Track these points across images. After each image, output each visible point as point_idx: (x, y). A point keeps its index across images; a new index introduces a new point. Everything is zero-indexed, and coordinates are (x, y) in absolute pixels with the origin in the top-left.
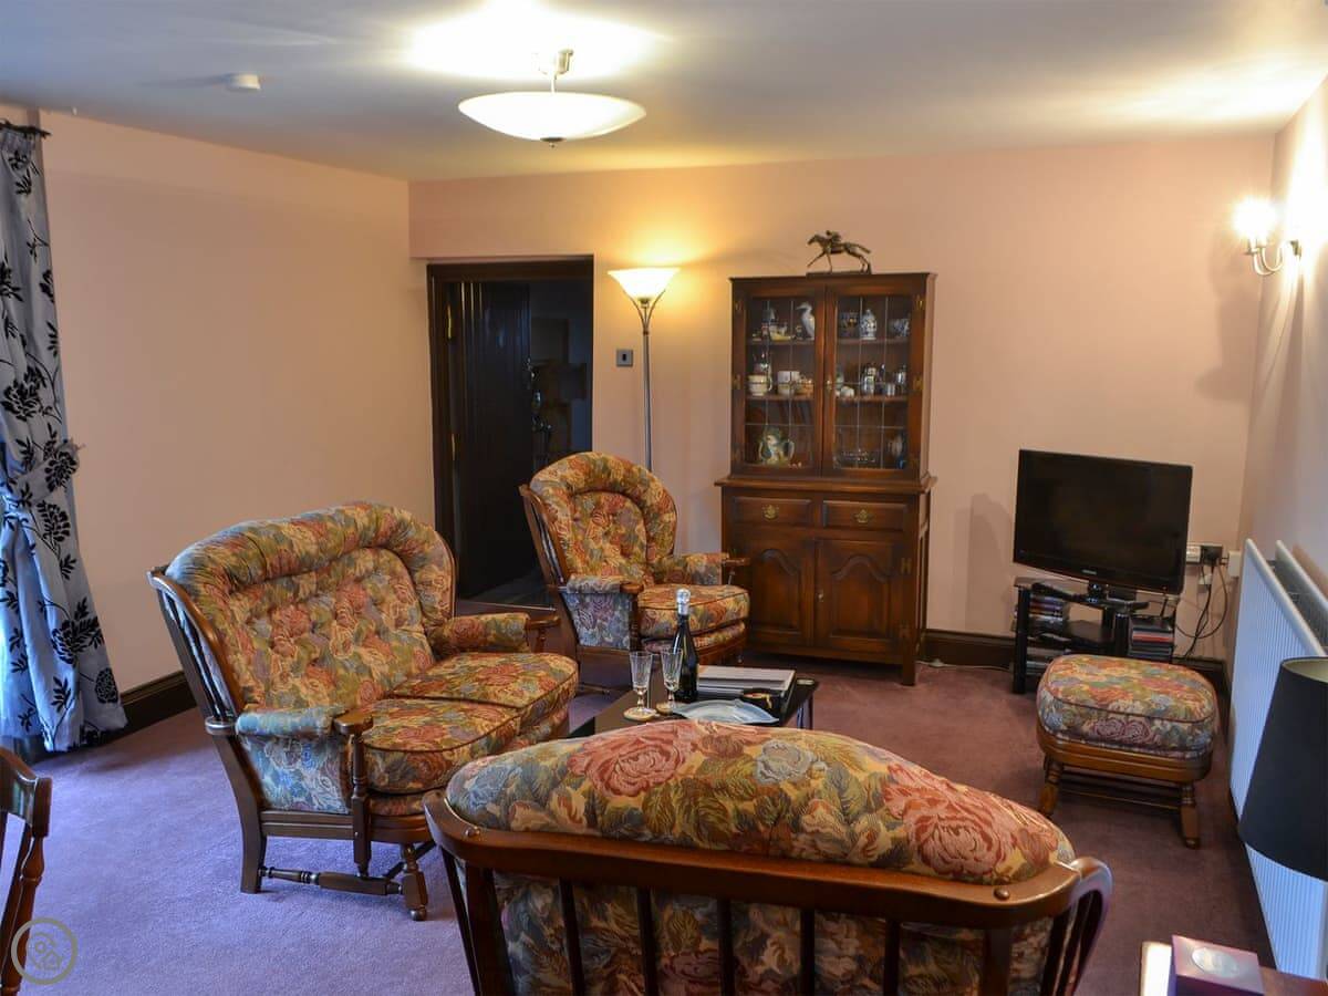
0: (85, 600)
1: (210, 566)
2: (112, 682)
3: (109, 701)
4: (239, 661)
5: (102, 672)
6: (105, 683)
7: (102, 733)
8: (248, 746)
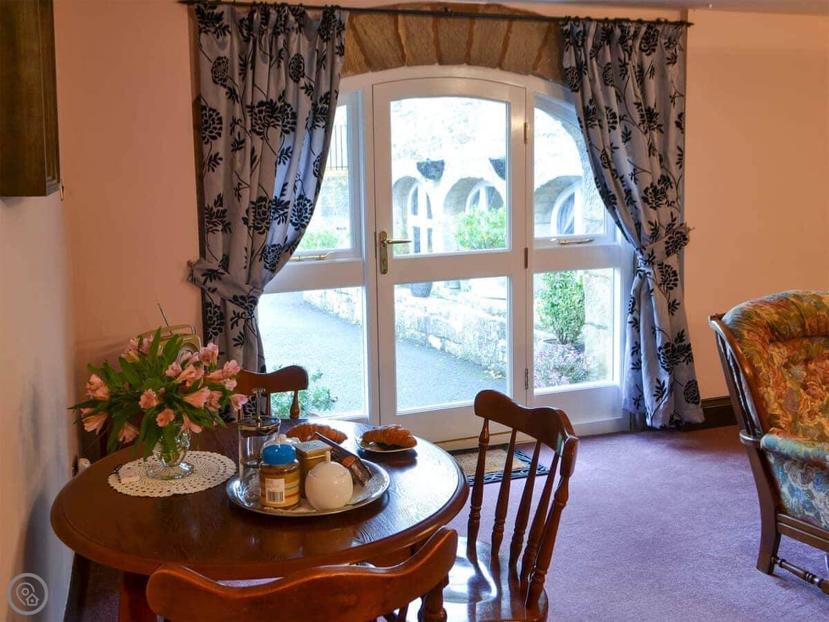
0: (683, 332)
1: (755, 319)
2: (696, 390)
3: (693, 402)
4: (770, 393)
5: (689, 382)
6: (692, 389)
7: (686, 423)
8: (772, 460)
